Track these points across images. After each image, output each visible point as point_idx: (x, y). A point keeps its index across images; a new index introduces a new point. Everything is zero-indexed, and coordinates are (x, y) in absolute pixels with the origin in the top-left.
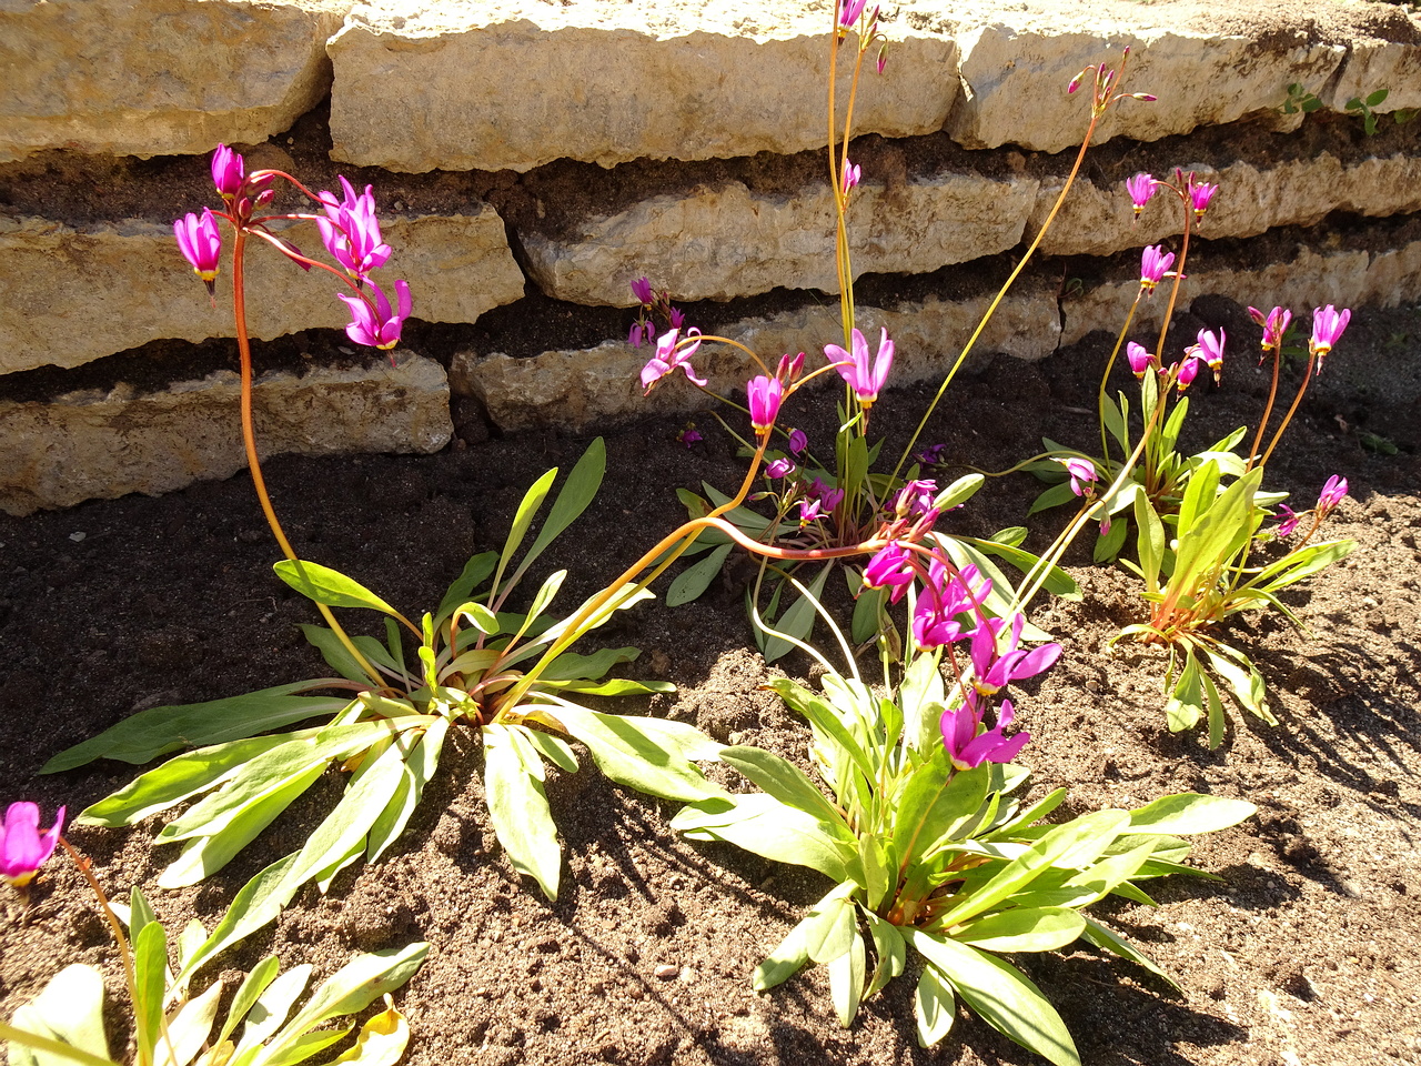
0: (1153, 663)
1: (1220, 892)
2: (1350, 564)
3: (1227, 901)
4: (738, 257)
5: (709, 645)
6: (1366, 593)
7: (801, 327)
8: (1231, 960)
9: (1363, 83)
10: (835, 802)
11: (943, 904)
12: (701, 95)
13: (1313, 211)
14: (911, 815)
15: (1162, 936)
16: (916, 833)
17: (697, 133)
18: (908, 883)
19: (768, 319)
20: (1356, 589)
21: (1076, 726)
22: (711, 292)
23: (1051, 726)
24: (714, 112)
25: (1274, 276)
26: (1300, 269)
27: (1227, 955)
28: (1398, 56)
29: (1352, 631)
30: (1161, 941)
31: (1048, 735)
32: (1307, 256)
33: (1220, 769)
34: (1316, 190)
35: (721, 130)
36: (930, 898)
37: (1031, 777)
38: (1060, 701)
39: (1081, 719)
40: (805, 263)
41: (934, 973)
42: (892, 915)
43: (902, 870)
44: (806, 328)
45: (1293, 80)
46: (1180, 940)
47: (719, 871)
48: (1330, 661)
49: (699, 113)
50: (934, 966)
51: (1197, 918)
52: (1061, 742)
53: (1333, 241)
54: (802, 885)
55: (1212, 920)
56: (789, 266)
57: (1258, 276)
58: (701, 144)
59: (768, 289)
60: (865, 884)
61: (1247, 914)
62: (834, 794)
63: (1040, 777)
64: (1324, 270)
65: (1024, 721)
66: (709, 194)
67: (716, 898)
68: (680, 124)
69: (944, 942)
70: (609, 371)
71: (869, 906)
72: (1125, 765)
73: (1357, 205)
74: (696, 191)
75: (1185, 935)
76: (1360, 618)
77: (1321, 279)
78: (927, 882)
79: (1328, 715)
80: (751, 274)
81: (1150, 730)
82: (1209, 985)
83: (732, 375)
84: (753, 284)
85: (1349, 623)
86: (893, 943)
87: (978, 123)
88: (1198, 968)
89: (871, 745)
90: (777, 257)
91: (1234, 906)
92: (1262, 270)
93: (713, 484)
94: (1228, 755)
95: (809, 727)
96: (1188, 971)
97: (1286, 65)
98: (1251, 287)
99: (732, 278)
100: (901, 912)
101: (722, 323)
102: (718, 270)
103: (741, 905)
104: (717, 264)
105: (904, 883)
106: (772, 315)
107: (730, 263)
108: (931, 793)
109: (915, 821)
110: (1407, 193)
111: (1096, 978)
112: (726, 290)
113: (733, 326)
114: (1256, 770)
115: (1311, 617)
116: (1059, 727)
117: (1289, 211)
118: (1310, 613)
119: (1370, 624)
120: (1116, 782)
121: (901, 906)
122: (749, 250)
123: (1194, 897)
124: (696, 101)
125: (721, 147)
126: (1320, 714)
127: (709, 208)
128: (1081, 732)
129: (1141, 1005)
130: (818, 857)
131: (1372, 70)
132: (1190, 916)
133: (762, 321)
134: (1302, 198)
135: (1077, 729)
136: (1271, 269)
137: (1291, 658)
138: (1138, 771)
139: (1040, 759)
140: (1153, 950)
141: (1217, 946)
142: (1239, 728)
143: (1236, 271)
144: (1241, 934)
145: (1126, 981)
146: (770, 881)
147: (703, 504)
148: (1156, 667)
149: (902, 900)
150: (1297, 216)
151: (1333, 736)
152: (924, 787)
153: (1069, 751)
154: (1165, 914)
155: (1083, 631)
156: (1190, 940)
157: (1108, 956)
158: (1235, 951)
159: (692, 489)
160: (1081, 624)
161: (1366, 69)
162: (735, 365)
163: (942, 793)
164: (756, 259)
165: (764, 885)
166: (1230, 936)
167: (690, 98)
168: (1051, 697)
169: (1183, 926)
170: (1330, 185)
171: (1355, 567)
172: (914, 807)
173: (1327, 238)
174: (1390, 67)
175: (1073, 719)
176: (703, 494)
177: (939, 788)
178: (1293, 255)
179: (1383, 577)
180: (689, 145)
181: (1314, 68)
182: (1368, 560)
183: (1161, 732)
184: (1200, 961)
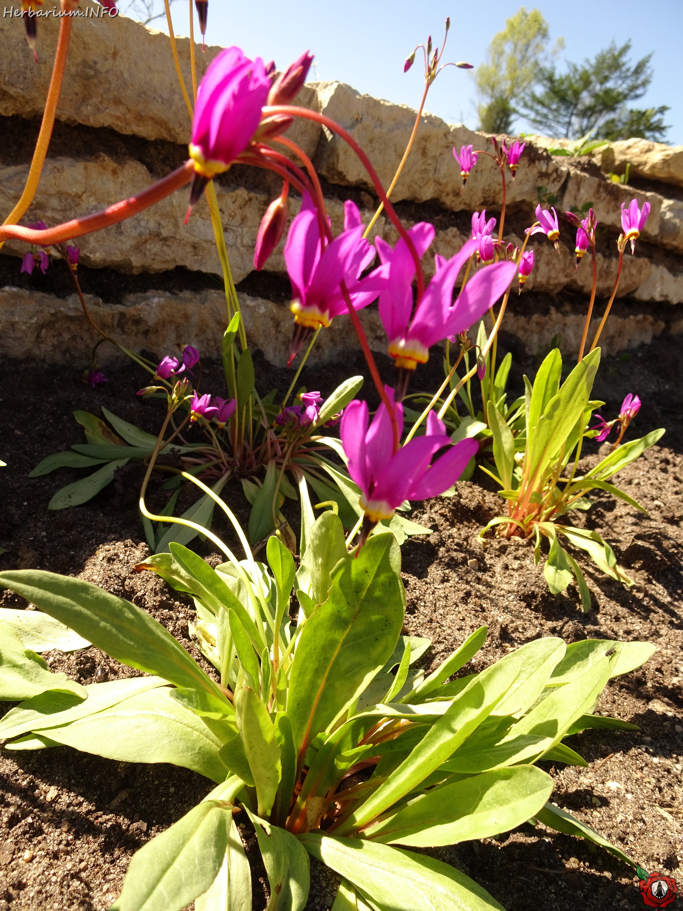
0: (517, 550)
1: (638, 743)
2: (636, 481)
3: (647, 751)
4: (142, 229)
5: (88, 540)
6: (653, 499)
7: (203, 304)
8: (669, 817)
9: (579, 198)
10: (219, 682)
11: (355, 796)
12: (95, 63)
13: (556, 281)
14: (308, 677)
15: (594, 800)
16: (315, 702)
17: (95, 100)
18: (310, 775)
19: (173, 293)
20: (646, 497)
21: (465, 600)
22: (118, 257)
23: (442, 603)
24: (110, 82)
25: (538, 323)
26: (551, 323)
27: (663, 812)
28: (595, 185)
29: (653, 524)
30: (593, 806)
31: (441, 611)
32: (554, 314)
33: (597, 627)
34: (557, 266)
35: (117, 102)
36: (338, 791)
37: (431, 648)
38: (448, 581)
39: (468, 594)
40: (204, 249)
41: (350, 896)
42: (292, 821)
43: (302, 754)
44: (207, 304)
45: (540, 184)
46: (614, 802)
47: (52, 792)
48: (654, 538)
49: (95, 81)
50: (350, 886)
51: (624, 774)
52: (454, 617)
53: (567, 307)
54: (167, 795)
55: (639, 775)
56: (189, 249)
57: (528, 322)
58: (98, 110)
59: (171, 266)
60: (252, 781)
61: (668, 762)
62: (218, 673)
63: (442, 647)
64: (565, 325)
65: (417, 598)
66: (110, 163)
67: (40, 831)
68: (77, 89)
69: (360, 846)
70: (12, 314)
71: (260, 810)
72: (516, 629)
73: (580, 283)
74: (97, 158)
75: (617, 795)
76: (655, 514)
77: (564, 330)
78: (333, 768)
79: (660, 583)
80: (154, 247)
81: (533, 595)
82: (661, 852)
83: (141, 337)
84: (157, 258)
85: (649, 518)
86: (291, 861)
87: (338, 156)
88: (642, 832)
89: (264, 619)
90: (178, 236)
91: (654, 755)
92: (530, 318)
93: (116, 413)
94: (599, 616)
95: (193, 608)
96: (631, 838)
97: (535, 171)
98: (523, 328)
99: (138, 248)
100: (303, 815)
101: (130, 292)
102: (123, 238)
103: (77, 837)
104: (122, 233)
105: (304, 776)
106: (177, 292)
107: (134, 233)
108: (332, 644)
109: (313, 685)
110: (606, 280)
111: (541, 865)
112: (133, 259)
113: (140, 294)
114: (625, 627)
115: (621, 517)
116: (450, 603)
117: (543, 277)
118: (619, 514)
119: (665, 518)
120: (512, 646)
121: (303, 806)
122: (152, 225)
123: (615, 751)
124: (91, 68)
125: (118, 118)
126: (654, 582)
127: (111, 178)
128: (471, 606)
129: (597, 892)
130: (188, 749)
131: (582, 191)
132: (617, 773)
133: (168, 294)
134: (550, 271)
135: (466, 603)
136: (535, 317)
137: (618, 544)
138: (529, 634)
139: (438, 630)
140: (589, 818)
141: (653, 802)
142: (599, 595)
143: (515, 315)
144: (670, 785)
145: (572, 863)
146: (123, 795)
147: (101, 425)
148: (520, 553)
149: (304, 799)
150: (548, 282)
151: (669, 599)
152: (322, 636)
153: (463, 623)
154: (590, 774)
155: (455, 530)
156: (624, 801)
157: (548, 835)
158: (670, 806)
159: (91, 411)
160: (452, 525)
161: (578, 190)
162: (143, 327)
163: (345, 642)
164: (158, 235)
165: (115, 802)
166: (660, 790)
167: (85, 63)
168: (438, 578)
169: (613, 785)
170: (565, 265)
171: (639, 484)
172: (311, 666)
173: (564, 305)
174: (592, 191)
175: (462, 594)
176: (102, 417)
177: (340, 636)
178: (546, 312)
179: (660, 489)
180: (88, 110)
181: (552, 179)
182: (646, 479)
183: (543, 595)
184: (640, 824)
